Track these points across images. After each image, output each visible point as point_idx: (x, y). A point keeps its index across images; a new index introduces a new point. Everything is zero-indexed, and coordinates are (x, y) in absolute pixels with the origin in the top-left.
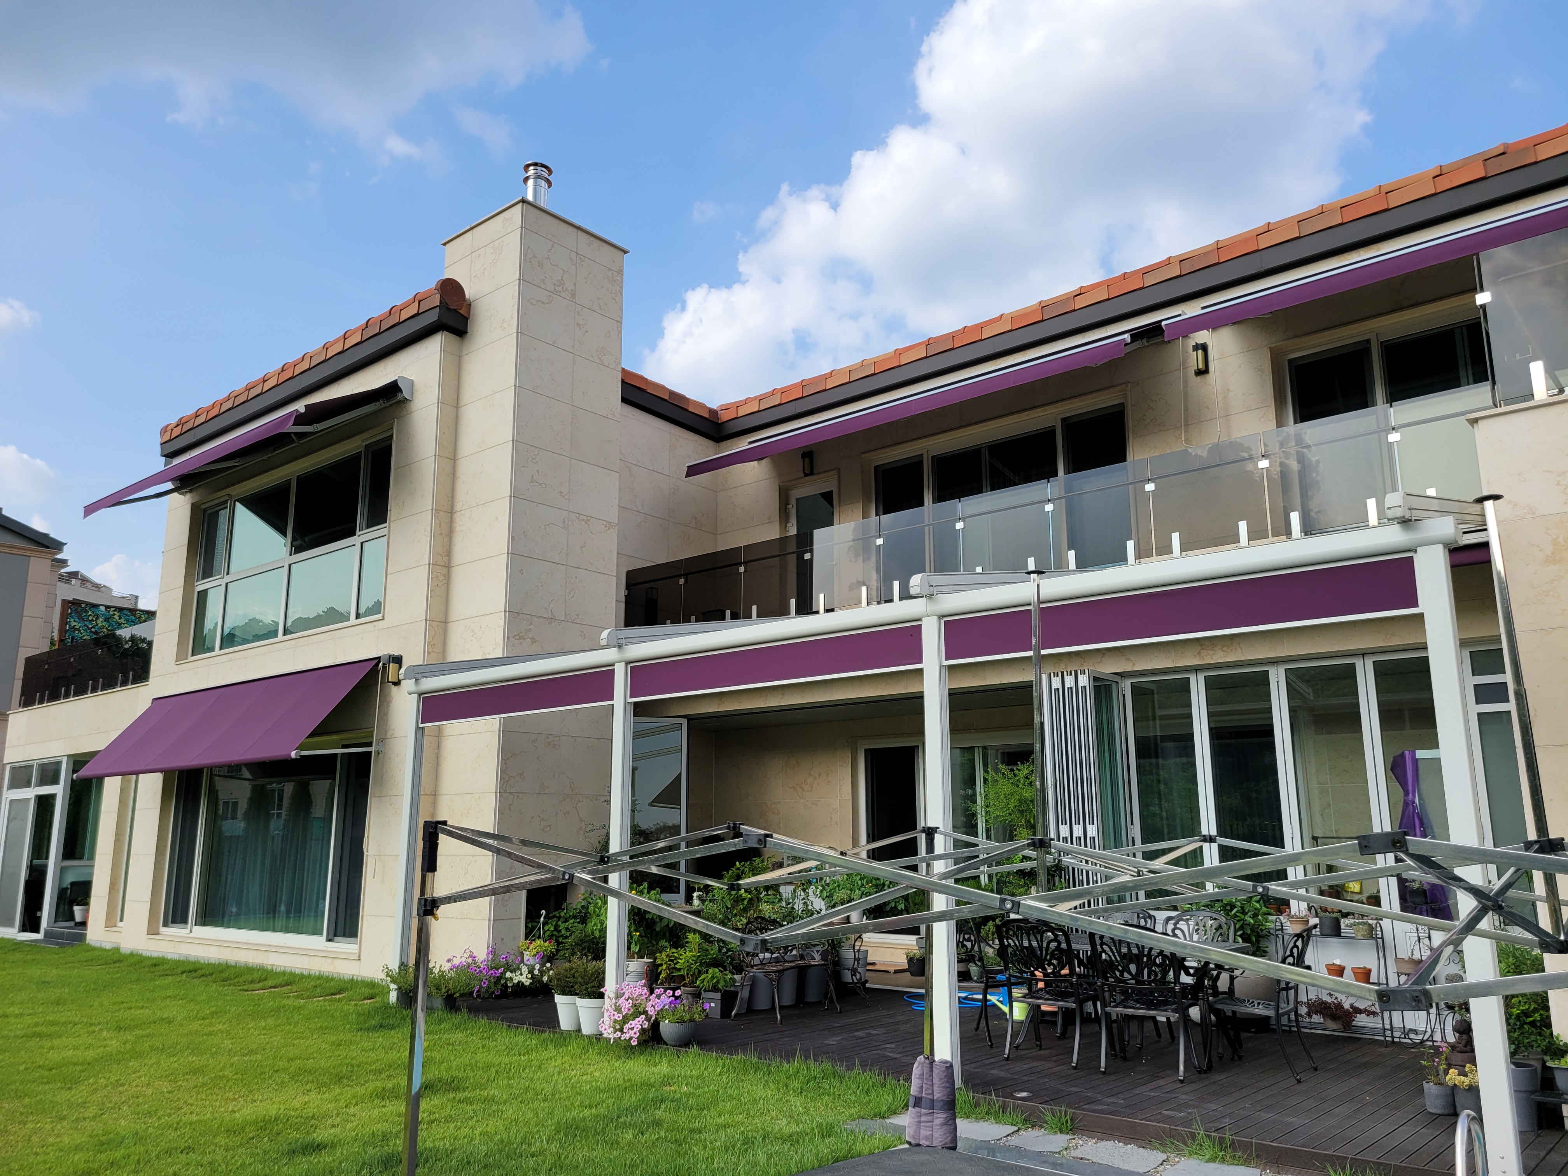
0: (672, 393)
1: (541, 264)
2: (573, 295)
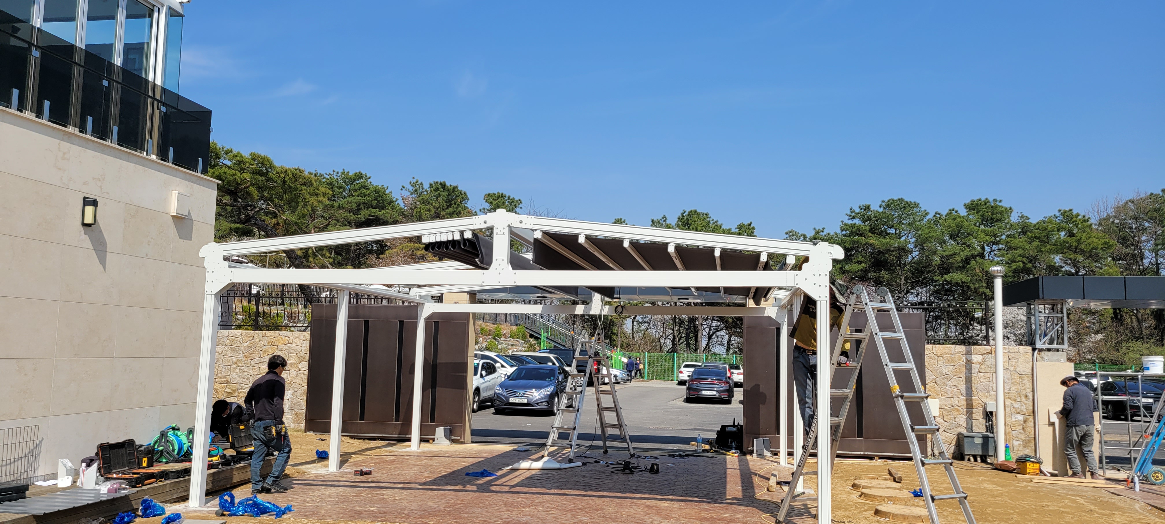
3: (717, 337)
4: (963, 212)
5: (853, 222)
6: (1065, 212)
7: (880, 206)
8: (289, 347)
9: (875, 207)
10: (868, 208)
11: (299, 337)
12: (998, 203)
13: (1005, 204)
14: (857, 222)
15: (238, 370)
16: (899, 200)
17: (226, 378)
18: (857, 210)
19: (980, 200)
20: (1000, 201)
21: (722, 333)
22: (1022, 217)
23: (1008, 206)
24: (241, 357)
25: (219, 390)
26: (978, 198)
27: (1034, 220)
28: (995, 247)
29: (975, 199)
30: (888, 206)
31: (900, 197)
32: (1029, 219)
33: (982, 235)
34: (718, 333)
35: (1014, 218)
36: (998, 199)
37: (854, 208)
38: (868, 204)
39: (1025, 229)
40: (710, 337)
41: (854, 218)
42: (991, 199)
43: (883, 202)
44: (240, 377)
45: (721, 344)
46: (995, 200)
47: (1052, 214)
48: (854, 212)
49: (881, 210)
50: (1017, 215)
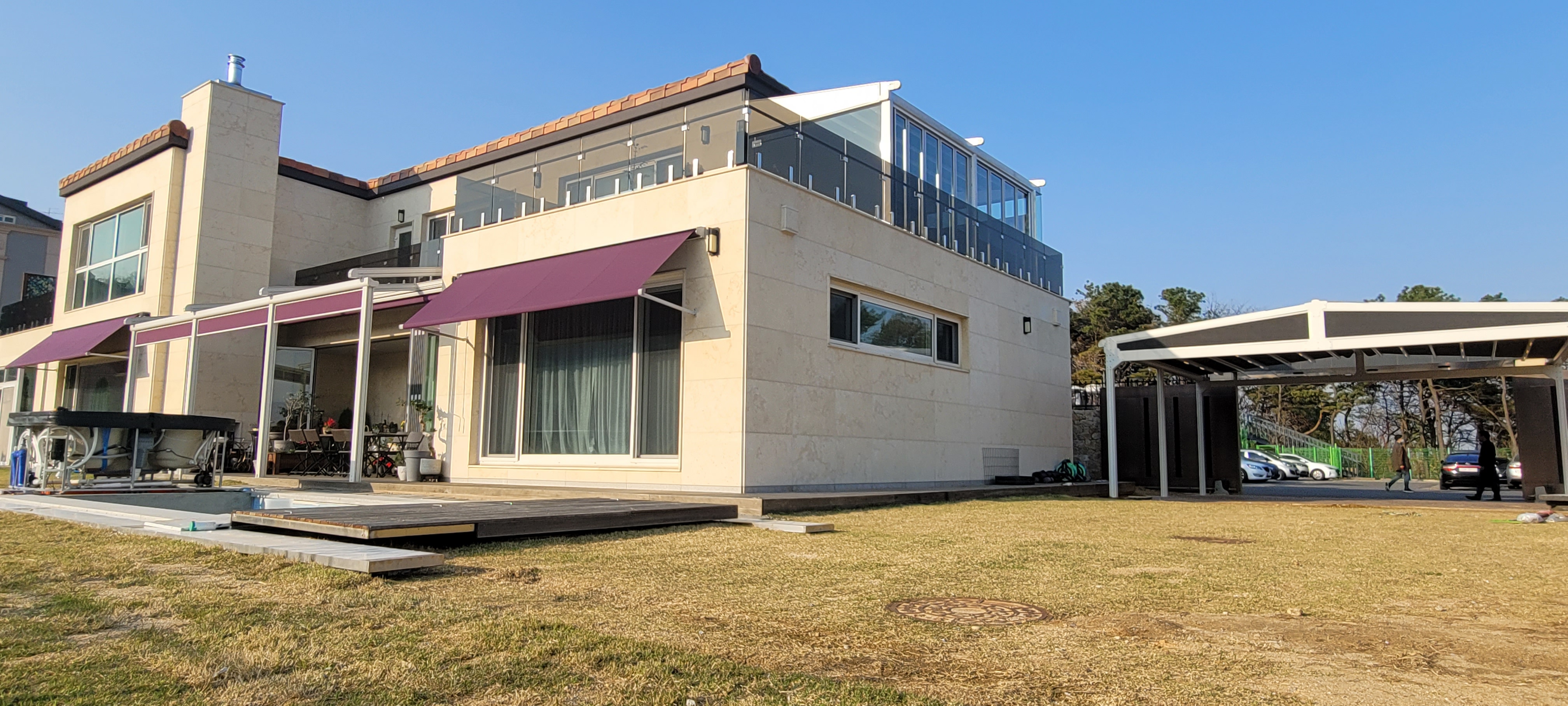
0: (331, 174)
1: (223, 115)
2: (244, 129)
21: (1469, 427)
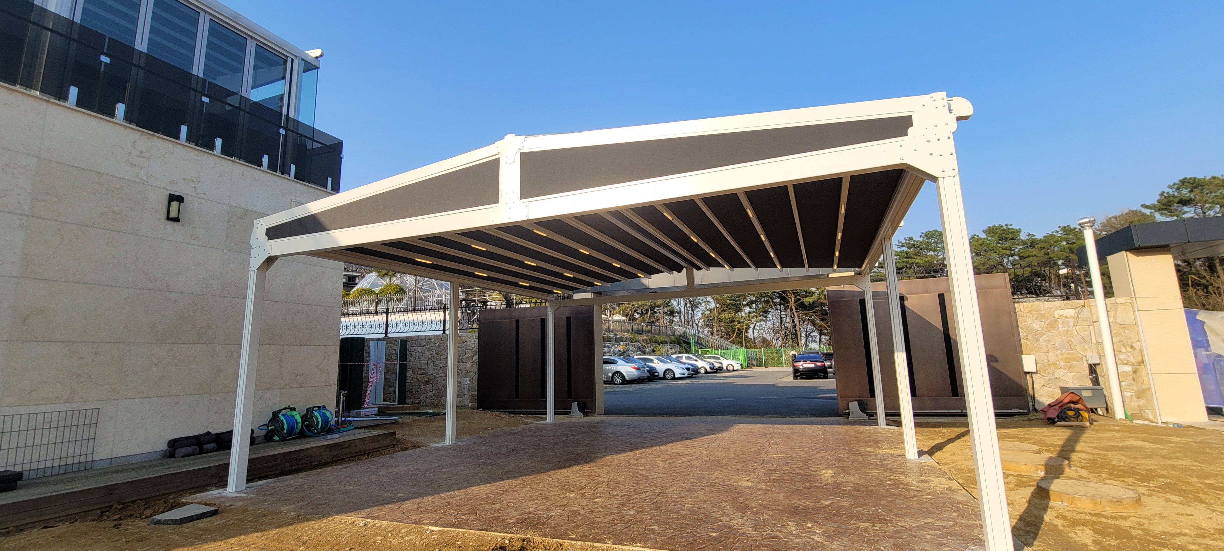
3: (812, 337)
4: (983, 236)
5: (901, 250)
6: (1065, 227)
7: (920, 237)
8: (466, 345)
9: (917, 238)
10: (911, 239)
11: (472, 336)
12: (1009, 227)
13: (1015, 227)
14: (905, 249)
15: (432, 364)
16: (934, 231)
17: (424, 370)
18: (904, 241)
19: (995, 226)
20: (1011, 225)
21: (815, 334)
22: (1029, 235)
23: (1017, 228)
24: (434, 354)
25: (421, 380)
26: (993, 225)
27: (1039, 236)
28: (1010, 258)
29: (991, 226)
30: (926, 236)
31: (934, 229)
32: (1034, 236)
33: (1001, 250)
34: (812, 334)
35: (1023, 236)
36: (1009, 224)
37: (900, 240)
38: (911, 236)
39: (1033, 243)
40: (807, 336)
41: (902, 246)
42: (1003, 225)
43: (922, 233)
44: (434, 369)
45: (815, 341)
46: (1006, 225)
47: (1054, 230)
48: (901, 242)
49: (921, 239)
50: (1025, 234)
